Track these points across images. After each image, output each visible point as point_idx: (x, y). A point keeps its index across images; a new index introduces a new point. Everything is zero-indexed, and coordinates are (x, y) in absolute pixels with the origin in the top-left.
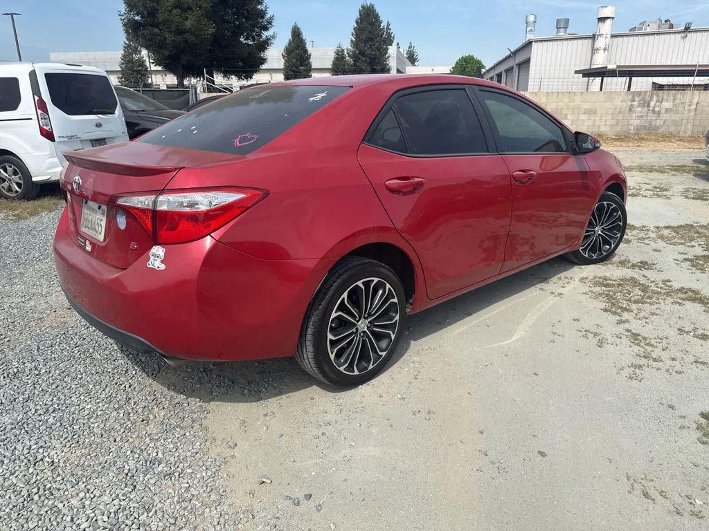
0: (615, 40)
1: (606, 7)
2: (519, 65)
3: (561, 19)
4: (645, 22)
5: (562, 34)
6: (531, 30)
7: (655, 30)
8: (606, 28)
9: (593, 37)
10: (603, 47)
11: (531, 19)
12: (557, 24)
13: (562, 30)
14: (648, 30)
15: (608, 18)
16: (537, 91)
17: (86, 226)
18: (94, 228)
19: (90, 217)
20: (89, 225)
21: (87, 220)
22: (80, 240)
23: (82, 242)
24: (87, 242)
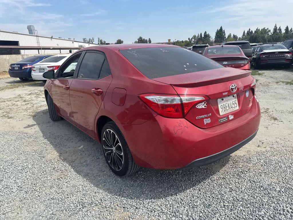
17: (225, 111)
18: (231, 108)
19: (227, 105)
20: (228, 108)
21: (225, 108)
22: (222, 120)
23: (225, 119)
24: (230, 116)
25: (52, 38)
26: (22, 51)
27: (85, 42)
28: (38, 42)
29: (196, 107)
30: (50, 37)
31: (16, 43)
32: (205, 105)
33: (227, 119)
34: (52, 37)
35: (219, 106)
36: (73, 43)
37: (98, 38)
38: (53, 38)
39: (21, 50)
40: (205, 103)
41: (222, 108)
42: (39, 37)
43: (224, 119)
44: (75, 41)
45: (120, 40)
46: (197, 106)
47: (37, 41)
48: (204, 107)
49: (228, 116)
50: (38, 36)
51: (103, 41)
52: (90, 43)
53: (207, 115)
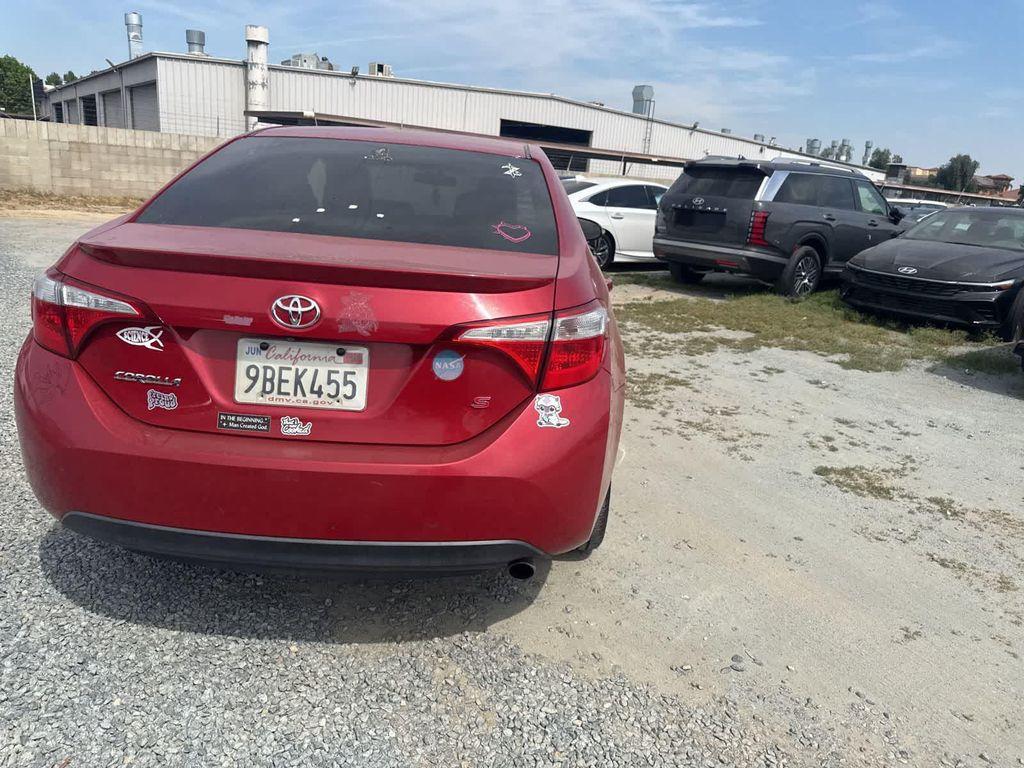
0: (273, 73)
1: (256, 27)
2: (132, 89)
3: (195, 32)
4: (300, 55)
5: (196, 53)
6: (135, 37)
7: (312, 68)
8: (260, 55)
9: (245, 65)
10: (260, 81)
11: (134, 19)
12: (188, 37)
13: (197, 47)
14: (305, 67)
15: (261, 43)
16: (214, 136)
17: (264, 392)
18: (312, 391)
19: (289, 375)
20: (288, 387)
21: (271, 380)
22: (236, 422)
23: (254, 424)
24: (285, 421)
25: (694, 129)
26: (593, 163)
27: (811, 152)
28: (647, 140)
29: (118, 334)
30: (689, 126)
31: (583, 137)
32: (156, 339)
33: (265, 428)
34: (695, 127)
35: (242, 365)
36: (761, 151)
37: (867, 142)
38: (697, 131)
39: (592, 160)
40: (155, 332)
41: (255, 379)
42: (655, 124)
43: (247, 420)
44: (769, 147)
45: (967, 157)
46: (122, 335)
47: (642, 137)
48: (152, 344)
49: (277, 418)
50: (652, 121)
51: (891, 157)
52: (830, 158)
53: (163, 379)
